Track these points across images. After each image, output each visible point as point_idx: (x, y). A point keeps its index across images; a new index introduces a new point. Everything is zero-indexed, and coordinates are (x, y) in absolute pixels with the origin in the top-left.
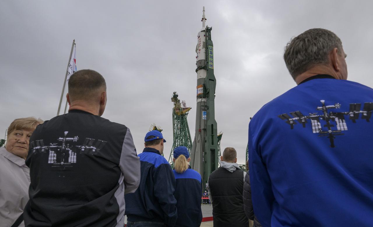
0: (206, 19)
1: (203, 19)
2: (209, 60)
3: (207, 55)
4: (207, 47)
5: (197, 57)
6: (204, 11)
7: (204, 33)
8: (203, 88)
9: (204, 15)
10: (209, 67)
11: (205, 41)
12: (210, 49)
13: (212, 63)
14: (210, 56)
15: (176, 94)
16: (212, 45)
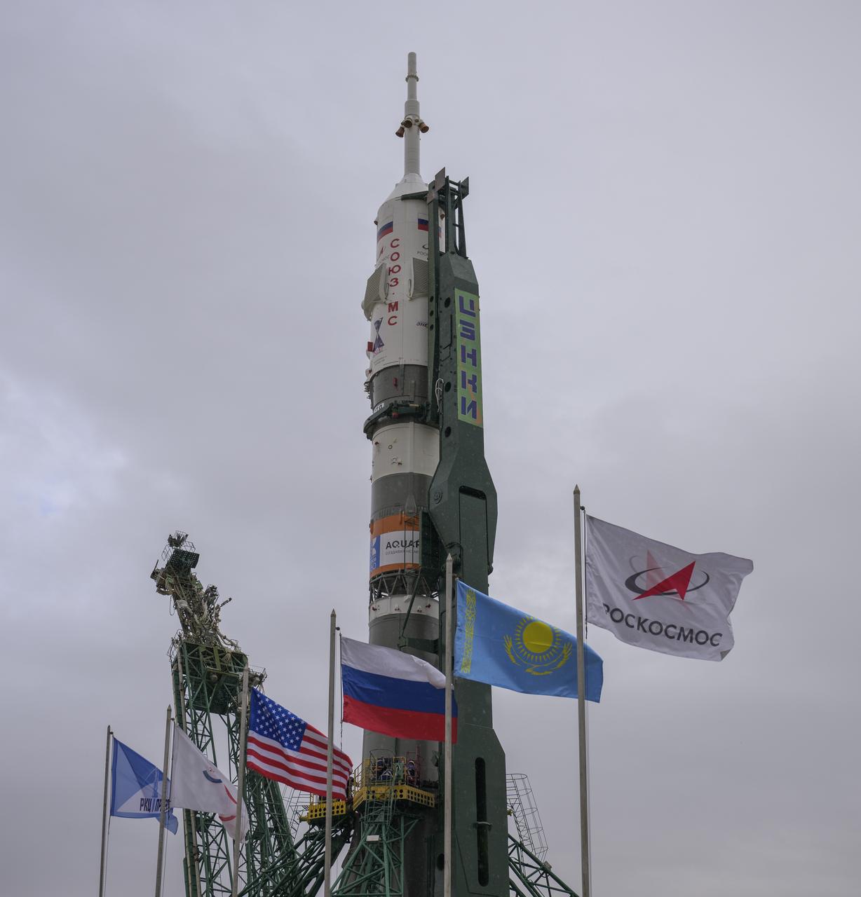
0: (425, 129)
1: (407, 124)
2: (459, 375)
3: (444, 341)
4: (444, 296)
5: (371, 348)
6: (412, 78)
7: (416, 211)
8: (424, 538)
9: (412, 105)
10: (461, 417)
11: (425, 259)
12: (462, 310)
13: (474, 389)
14: (463, 348)
15: (185, 547)
16: (473, 288)
